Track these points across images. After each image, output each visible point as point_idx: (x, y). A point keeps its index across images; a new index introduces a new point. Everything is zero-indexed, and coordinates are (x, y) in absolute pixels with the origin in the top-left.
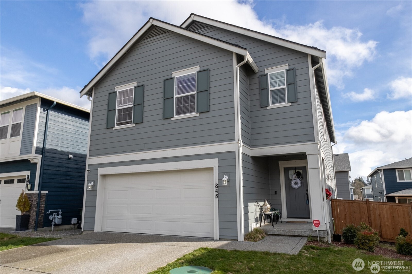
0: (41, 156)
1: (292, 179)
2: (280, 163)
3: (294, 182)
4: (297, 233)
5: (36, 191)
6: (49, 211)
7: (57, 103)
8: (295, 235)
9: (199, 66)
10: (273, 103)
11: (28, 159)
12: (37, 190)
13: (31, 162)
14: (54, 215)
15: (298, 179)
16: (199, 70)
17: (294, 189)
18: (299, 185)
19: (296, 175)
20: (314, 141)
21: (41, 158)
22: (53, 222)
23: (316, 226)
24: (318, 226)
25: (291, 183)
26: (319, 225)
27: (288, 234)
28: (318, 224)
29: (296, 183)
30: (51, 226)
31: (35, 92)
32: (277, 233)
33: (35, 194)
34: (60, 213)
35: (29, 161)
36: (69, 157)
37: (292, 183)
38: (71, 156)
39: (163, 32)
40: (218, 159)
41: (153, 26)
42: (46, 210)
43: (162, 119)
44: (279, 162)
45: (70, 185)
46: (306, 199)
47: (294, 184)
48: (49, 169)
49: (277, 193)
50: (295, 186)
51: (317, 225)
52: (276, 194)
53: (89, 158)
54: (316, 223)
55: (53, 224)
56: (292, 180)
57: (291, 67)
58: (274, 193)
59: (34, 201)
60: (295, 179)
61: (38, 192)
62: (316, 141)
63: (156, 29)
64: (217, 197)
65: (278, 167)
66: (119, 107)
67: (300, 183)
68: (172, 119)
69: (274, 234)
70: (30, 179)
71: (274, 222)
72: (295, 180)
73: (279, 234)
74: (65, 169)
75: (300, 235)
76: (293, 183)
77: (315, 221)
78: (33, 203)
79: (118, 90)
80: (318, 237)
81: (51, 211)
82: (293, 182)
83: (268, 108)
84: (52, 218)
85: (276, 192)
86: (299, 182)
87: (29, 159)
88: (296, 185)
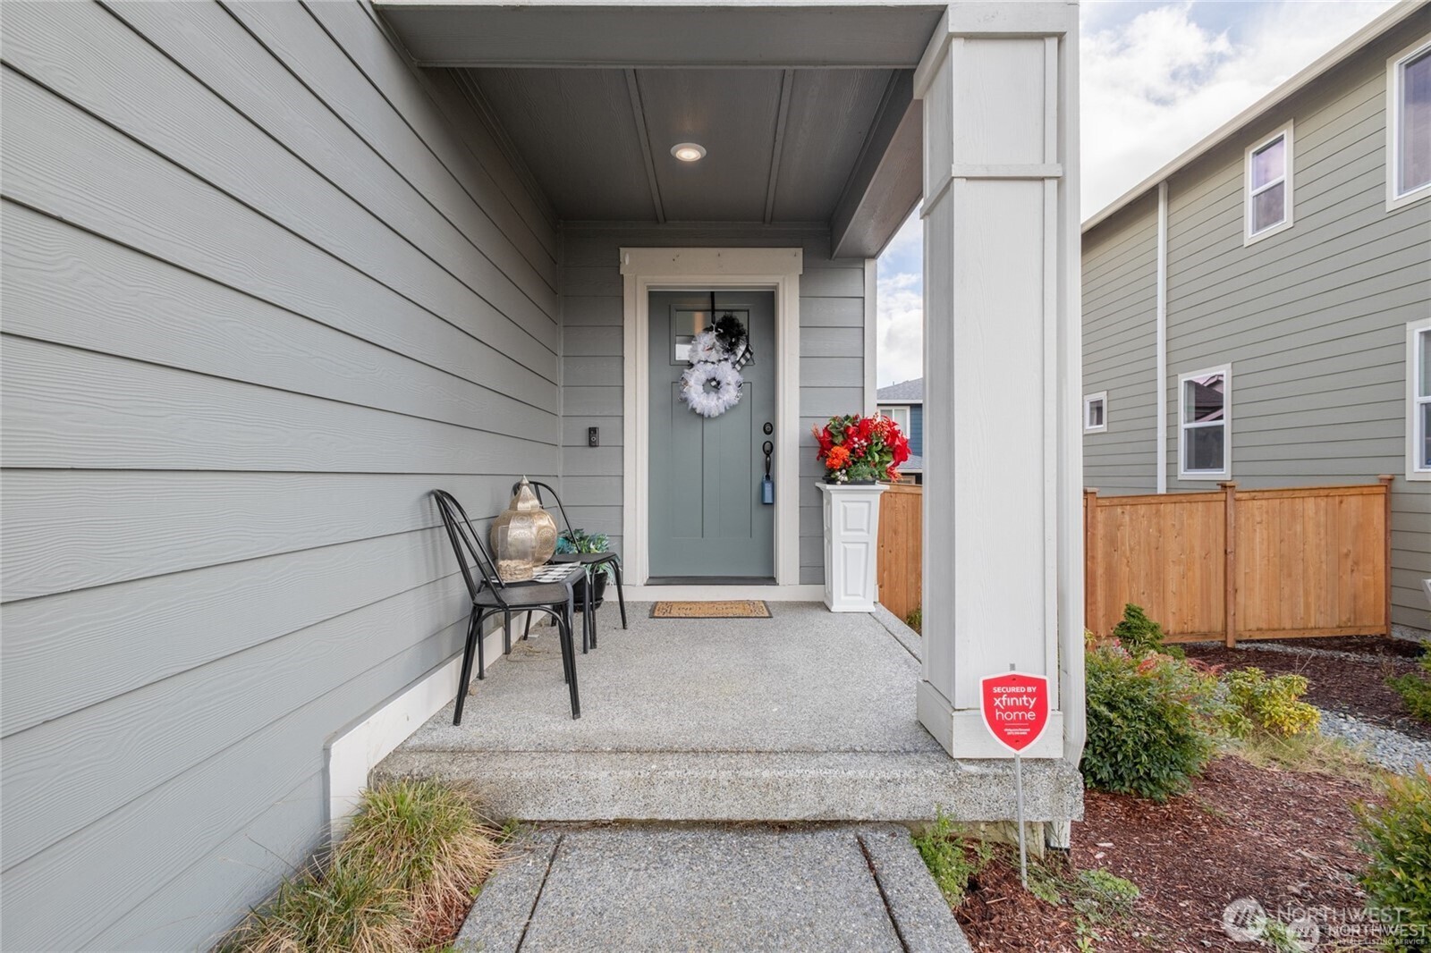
1: (695, 362)
2: (628, 257)
3: (704, 377)
8: (792, 813)
15: (726, 360)
17: (701, 415)
18: (730, 395)
19: (720, 337)
23: (1010, 732)
24: (1024, 732)
25: (686, 383)
26: (1036, 725)
28: (1031, 716)
29: (714, 385)
32: (612, 813)
37: (692, 382)
44: (622, 250)
46: (759, 473)
47: (701, 388)
49: (602, 438)
50: (705, 402)
51: (1022, 723)
52: (592, 444)
54: (1011, 702)
56: (691, 365)
58: (582, 439)
60: (706, 362)
65: (617, 283)
67: (733, 383)
69: (584, 815)
71: (581, 615)
72: (709, 366)
73: (636, 816)
75: (841, 813)
76: (695, 380)
77: (997, 690)
82: (697, 380)
85: (593, 431)
86: (730, 378)
88: (713, 395)
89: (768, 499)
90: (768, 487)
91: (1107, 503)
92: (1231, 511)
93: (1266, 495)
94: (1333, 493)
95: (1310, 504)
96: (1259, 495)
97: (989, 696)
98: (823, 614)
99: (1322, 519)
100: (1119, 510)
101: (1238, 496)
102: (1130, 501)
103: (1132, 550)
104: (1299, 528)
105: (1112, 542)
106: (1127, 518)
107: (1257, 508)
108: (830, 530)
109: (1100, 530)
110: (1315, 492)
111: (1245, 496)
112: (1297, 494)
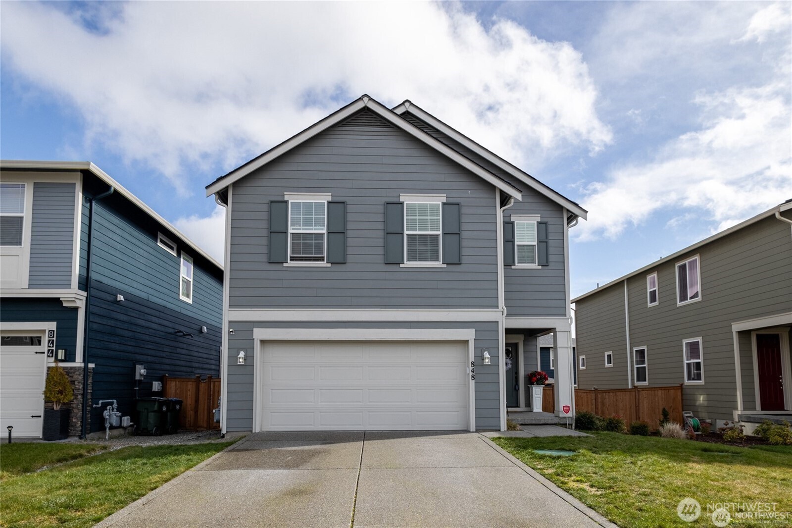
0: (85, 294)
4: (543, 421)
5: (79, 362)
6: (101, 402)
7: (115, 191)
8: (541, 423)
9: (445, 195)
10: (519, 262)
11: (59, 298)
12: (82, 361)
13: (64, 305)
14: (108, 410)
15: (507, 358)
16: (445, 201)
18: (509, 366)
20: (566, 315)
21: (84, 299)
22: (108, 422)
24: (567, 412)
26: (569, 411)
27: (534, 422)
30: (105, 429)
31: (91, 163)
33: (78, 370)
34: (115, 405)
35: (61, 302)
36: (118, 300)
38: (121, 298)
39: (379, 124)
40: (474, 330)
41: (366, 109)
42: (95, 400)
43: (383, 262)
45: (118, 353)
48: (94, 321)
53: (230, 309)
54: (566, 408)
55: (108, 427)
57: (545, 220)
59: (79, 383)
61: (82, 365)
62: (567, 317)
63: (367, 115)
64: (473, 379)
66: (293, 229)
67: (510, 363)
68: (401, 265)
70: (56, 339)
74: (112, 323)
75: (547, 423)
78: (77, 387)
79: (292, 200)
80: (566, 424)
81: (102, 403)
83: (513, 267)
84: (108, 415)
86: (508, 362)
87: (61, 299)
89: (517, 389)
90: (517, 386)
91: (601, 392)
92: (637, 394)
93: (647, 389)
94: (666, 389)
95: (660, 392)
96: (645, 389)
97: (563, 408)
98: (530, 413)
99: (663, 397)
100: (605, 394)
101: (639, 390)
102: (608, 391)
103: (609, 406)
104: (657, 399)
105: (603, 404)
106: (607, 396)
107: (644, 393)
108: (532, 395)
109: (599, 400)
110: (661, 388)
111: (641, 390)
112: (656, 389)
